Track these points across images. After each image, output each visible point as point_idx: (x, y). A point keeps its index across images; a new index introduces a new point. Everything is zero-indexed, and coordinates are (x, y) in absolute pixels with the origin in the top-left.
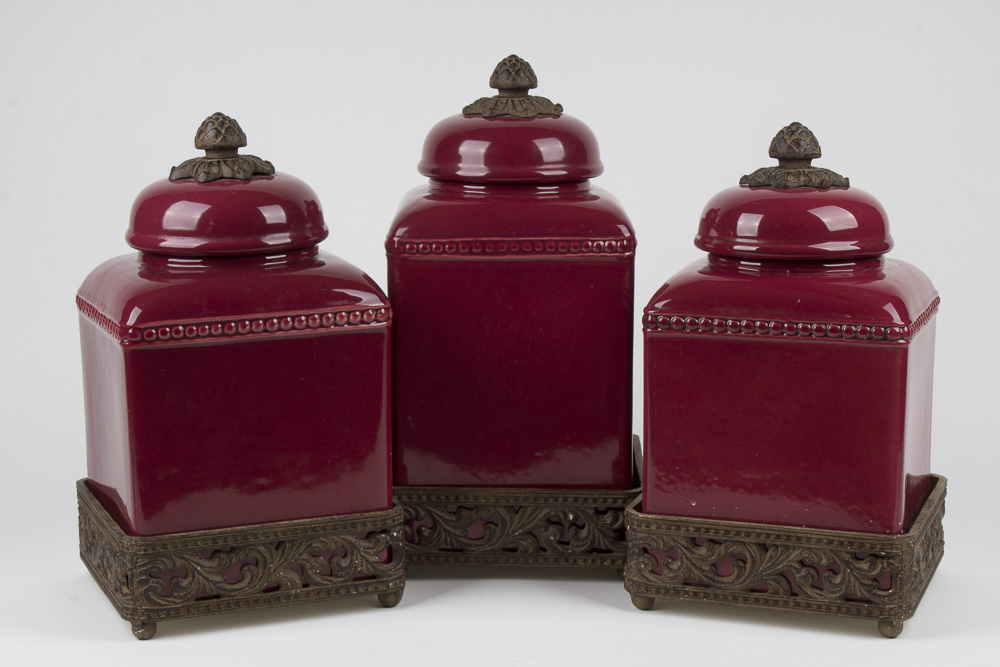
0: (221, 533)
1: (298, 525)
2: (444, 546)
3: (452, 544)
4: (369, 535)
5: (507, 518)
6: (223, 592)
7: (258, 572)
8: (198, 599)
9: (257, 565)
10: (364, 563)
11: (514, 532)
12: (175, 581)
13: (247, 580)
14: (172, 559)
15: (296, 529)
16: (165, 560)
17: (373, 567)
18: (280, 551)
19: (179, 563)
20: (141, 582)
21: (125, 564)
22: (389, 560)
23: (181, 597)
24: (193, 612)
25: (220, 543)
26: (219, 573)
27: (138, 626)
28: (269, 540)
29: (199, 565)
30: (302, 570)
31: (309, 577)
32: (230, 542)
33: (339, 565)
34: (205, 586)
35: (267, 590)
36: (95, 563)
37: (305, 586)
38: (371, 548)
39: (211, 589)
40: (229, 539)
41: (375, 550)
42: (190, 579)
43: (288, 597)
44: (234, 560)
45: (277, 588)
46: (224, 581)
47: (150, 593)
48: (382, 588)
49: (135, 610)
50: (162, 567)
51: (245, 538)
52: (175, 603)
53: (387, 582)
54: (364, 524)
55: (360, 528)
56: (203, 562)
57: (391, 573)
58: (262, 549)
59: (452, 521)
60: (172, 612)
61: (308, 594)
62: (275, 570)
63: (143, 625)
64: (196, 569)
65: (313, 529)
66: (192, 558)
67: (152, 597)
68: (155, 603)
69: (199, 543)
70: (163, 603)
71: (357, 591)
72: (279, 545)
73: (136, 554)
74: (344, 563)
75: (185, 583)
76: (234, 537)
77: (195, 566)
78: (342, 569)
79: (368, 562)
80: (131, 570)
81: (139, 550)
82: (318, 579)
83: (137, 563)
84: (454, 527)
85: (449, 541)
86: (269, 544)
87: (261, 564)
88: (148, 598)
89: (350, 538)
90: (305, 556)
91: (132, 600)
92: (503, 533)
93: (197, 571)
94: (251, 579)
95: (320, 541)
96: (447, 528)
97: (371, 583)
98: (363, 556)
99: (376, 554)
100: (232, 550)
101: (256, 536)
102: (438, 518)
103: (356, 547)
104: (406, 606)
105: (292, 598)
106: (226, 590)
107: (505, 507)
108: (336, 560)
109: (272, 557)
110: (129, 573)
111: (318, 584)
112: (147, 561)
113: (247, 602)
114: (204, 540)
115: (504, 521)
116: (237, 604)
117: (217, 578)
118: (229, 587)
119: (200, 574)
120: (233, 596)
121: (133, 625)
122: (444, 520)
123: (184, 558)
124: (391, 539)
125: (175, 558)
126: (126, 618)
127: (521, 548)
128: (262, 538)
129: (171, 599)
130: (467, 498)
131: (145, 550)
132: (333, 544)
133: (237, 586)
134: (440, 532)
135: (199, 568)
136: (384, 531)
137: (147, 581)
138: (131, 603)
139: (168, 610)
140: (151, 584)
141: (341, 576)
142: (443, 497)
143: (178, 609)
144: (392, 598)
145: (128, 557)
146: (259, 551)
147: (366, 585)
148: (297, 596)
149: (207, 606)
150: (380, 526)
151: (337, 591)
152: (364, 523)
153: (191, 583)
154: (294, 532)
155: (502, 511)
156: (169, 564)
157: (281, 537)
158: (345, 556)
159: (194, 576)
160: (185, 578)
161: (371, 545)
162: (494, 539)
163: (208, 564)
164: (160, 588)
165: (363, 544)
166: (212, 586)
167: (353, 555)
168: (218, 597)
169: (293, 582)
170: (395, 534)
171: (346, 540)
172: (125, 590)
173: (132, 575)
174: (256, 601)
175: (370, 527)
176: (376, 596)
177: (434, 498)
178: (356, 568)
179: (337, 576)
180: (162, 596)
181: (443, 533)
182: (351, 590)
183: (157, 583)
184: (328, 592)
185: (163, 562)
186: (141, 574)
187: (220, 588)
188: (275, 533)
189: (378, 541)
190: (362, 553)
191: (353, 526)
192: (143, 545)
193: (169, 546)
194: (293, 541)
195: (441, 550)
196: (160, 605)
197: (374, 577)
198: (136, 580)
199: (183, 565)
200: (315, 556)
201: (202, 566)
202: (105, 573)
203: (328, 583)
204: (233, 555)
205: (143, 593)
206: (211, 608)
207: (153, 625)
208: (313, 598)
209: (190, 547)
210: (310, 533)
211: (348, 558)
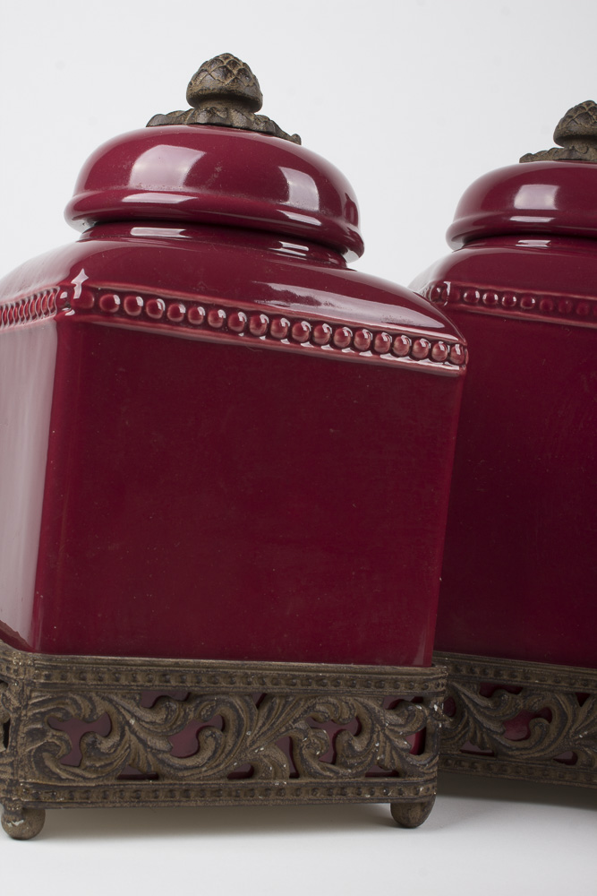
0: (177, 665)
1: (299, 669)
2: (468, 746)
3: (482, 746)
4: (396, 705)
5: (569, 711)
6: (165, 770)
7: (226, 743)
8: (121, 778)
9: (224, 729)
10: (388, 749)
11: (577, 733)
12: (89, 739)
13: (207, 754)
14: (90, 699)
15: (294, 677)
16: (77, 698)
17: (400, 757)
18: (265, 710)
19: (102, 707)
20: (33, 734)
21: (8, 700)
22: (420, 749)
23: (96, 770)
24: (111, 798)
25: (173, 683)
26: (165, 736)
27: (15, 813)
28: (250, 689)
29: (133, 716)
30: (292, 747)
31: (304, 760)
32: (189, 683)
33: (350, 746)
34: (137, 754)
35: (233, 776)
37: (295, 775)
38: (401, 726)
39: (147, 762)
40: (188, 678)
41: (407, 729)
42: (115, 738)
43: (267, 790)
44: (191, 716)
45: (250, 774)
46: (171, 751)
47: (45, 755)
48: (408, 794)
49: (14, 783)
50: (72, 710)
51: (213, 680)
52: (85, 779)
53: (416, 786)
54: (395, 684)
55: (388, 690)
56: (140, 712)
57: (425, 770)
58: (237, 702)
59: (487, 708)
60: (77, 795)
61: (297, 790)
62: (253, 742)
63: (24, 812)
64: (128, 723)
65: (320, 681)
66: (124, 703)
67: (50, 764)
68: (51, 774)
69: (139, 678)
70: (64, 775)
71: (372, 794)
72: (263, 700)
73: (30, 683)
74: (358, 746)
75: (105, 745)
76: (197, 675)
77: (128, 716)
78: (355, 754)
79: (394, 748)
80: (17, 710)
81: (38, 676)
82: (316, 766)
83: (30, 698)
84: (489, 718)
85: (478, 740)
86: (250, 695)
87: (232, 728)
88: (40, 764)
89: (372, 704)
90: (301, 725)
91: (11, 764)
92: (559, 733)
93: (130, 725)
94: (215, 752)
95: (328, 702)
96: (480, 718)
97: (395, 784)
98: (387, 737)
99: (404, 737)
100: (189, 698)
101: (230, 678)
102: (467, 701)
103: (379, 721)
104: (439, 827)
105: (272, 795)
106: (171, 766)
107: (566, 694)
108: (344, 738)
109: (251, 720)
110: (13, 716)
111: (314, 775)
112: (49, 696)
113: (202, 792)
114: (148, 673)
115: (563, 715)
116: (186, 793)
117: (160, 744)
118: (177, 762)
119: (133, 732)
120: (182, 778)
121: (7, 812)
122: (476, 705)
123: (111, 701)
124: (431, 714)
125: (96, 698)
127: (582, 759)
128: (240, 684)
129: (78, 771)
130: (512, 676)
131: (48, 677)
132: (346, 710)
133: (189, 762)
134: (468, 723)
135: (132, 722)
136: (419, 700)
137: (42, 733)
138: (9, 770)
139: (71, 790)
140: (49, 739)
141: (351, 767)
142: (477, 670)
143: (87, 790)
144: (417, 812)
145: (15, 687)
146: (232, 706)
147: (386, 786)
148: (280, 790)
149: (136, 791)
150: (417, 691)
151: (342, 791)
152: (396, 681)
153: (116, 746)
154: (289, 682)
155: (562, 699)
156: (85, 705)
157: (270, 688)
158: (359, 733)
159: (122, 736)
160: (107, 736)
161: (401, 721)
162: (547, 742)
163: (148, 716)
164: (64, 747)
165: (391, 717)
166: (150, 757)
167: (373, 732)
168: (156, 777)
169: (278, 766)
170: (436, 707)
171: (365, 707)
173: (19, 720)
174: (217, 792)
175: (403, 691)
177: (464, 672)
178: (375, 754)
179: (345, 765)
180: (64, 762)
182: (363, 790)
183: (60, 738)
184: (329, 790)
185: (75, 702)
186: (34, 719)
187: (162, 762)
188: (261, 678)
189: (412, 715)
190: (387, 732)
191: (379, 684)
192: (45, 668)
193: (89, 676)
194: (286, 696)
195: (463, 751)
196: (60, 779)
197: (395, 774)
198: (23, 730)
199: (108, 714)
200: (315, 723)
201: (138, 719)
203: (330, 774)
204: (190, 707)
205: (32, 753)
206: (143, 795)
207: (41, 815)
208: (305, 797)
209: (124, 681)
210: (315, 686)
211: (365, 737)
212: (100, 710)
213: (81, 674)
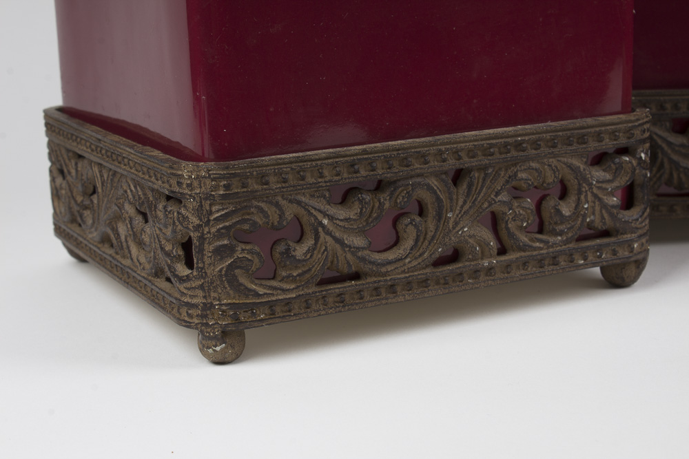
0: (365, 152)
1: (496, 137)
2: (664, 189)
4: (599, 160)
6: (367, 268)
7: (426, 229)
8: (323, 282)
9: (422, 212)
10: (597, 208)
12: (281, 248)
13: (409, 243)
14: (277, 205)
15: (491, 146)
16: (262, 205)
17: (611, 215)
18: (464, 187)
19: (290, 211)
20: (220, 252)
21: (185, 218)
22: (628, 203)
23: (294, 279)
24: (314, 307)
25: (363, 173)
26: (362, 232)
27: (215, 338)
29: (325, 215)
30: (495, 222)
31: (511, 235)
32: (380, 172)
33: (558, 212)
34: (335, 255)
35: (439, 263)
36: (94, 235)
37: (502, 251)
38: (609, 181)
39: (346, 262)
40: (378, 165)
41: (616, 184)
42: (309, 242)
43: (476, 272)
44: (387, 205)
45: (455, 256)
46: (370, 247)
47: (237, 272)
48: (623, 253)
49: (208, 307)
50: (259, 219)
51: (405, 162)
52: (284, 290)
53: (629, 244)
54: (599, 137)
55: (593, 145)
56: (332, 210)
57: (638, 225)
58: (434, 182)
59: (682, 146)
60: (278, 309)
61: (507, 267)
62: (456, 223)
63: (225, 335)
64: (321, 224)
65: (518, 146)
66: (313, 202)
67: (243, 280)
68: (248, 292)
69: (326, 173)
70: (261, 291)
71: (585, 259)
72: (458, 176)
73: (208, 197)
74: (566, 210)
75: (300, 251)
77: (320, 216)
78: (563, 219)
79: (604, 206)
80: (197, 228)
81: (216, 188)
82: (524, 238)
83: (211, 213)
85: (675, 180)
86: (446, 173)
87: (431, 211)
88: (233, 282)
89: (576, 162)
90: (504, 197)
91: (202, 287)
93: (323, 226)
94: (417, 241)
95: (530, 168)
96: (675, 157)
97: (608, 245)
98: (595, 196)
99: (612, 194)
100: (380, 186)
101: (423, 158)
102: (659, 141)
103: (585, 180)
104: (655, 282)
105: (482, 277)
106: (373, 263)
108: (550, 203)
109: (451, 199)
110: (194, 235)
111: (523, 248)
112: (231, 208)
113: (408, 285)
114: (335, 166)
116: (392, 288)
117: (358, 241)
118: (377, 257)
119: (329, 233)
120: (385, 274)
121: (204, 337)
122: (669, 144)
123: (299, 203)
124: (639, 164)
125: (283, 202)
126: (188, 325)
128: (434, 163)
129: (274, 283)
131: (227, 187)
132: (549, 173)
133: (391, 255)
134: (662, 165)
135: (325, 222)
136: (624, 151)
137: (230, 249)
138: (200, 293)
139: (271, 305)
140: (239, 254)
141: (561, 233)
142: (668, 106)
143: (288, 302)
144: (632, 269)
145: (192, 204)
146: (430, 188)
147: (599, 248)
148: (490, 270)
149: (339, 295)
150: (623, 141)
151: (554, 261)
152: (599, 133)
153: (311, 250)
154: (487, 152)
156: (272, 211)
157: (467, 162)
158: (564, 195)
159: (317, 238)
160: (299, 241)
161: (608, 176)
163: (341, 213)
164: (256, 260)
165: (598, 174)
166: (349, 256)
167: (580, 192)
168: (356, 276)
169: (484, 244)
170: (643, 155)
171: (570, 166)
172: (183, 270)
173: (202, 238)
174: (424, 283)
175: (608, 145)
176: (597, 270)
178: (585, 216)
179: (555, 233)
180: (258, 277)
181: (667, 165)
182: (576, 256)
183: (250, 252)
184: (540, 262)
185: (261, 210)
186: (219, 235)
187: (363, 259)
188: (457, 153)
189: (620, 167)
190: (595, 190)
191: (582, 140)
192: (223, 177)
193: (272, 179)
194: (485, 168)
196: (257, 295)
197: (606, 234)
198: (209, 248)
199: (297, 218)
200: (517, 193)
201: (331, 218)
202: (122, 249)
203: (540, 245)
204: (384, 197)
205: (223, 273)
206: (347, 297)
207: (241, 335)
208: (516, 273)
209: (310, 180)
210: (514, 153)
211: (572, 199)
212: (289, 215)
213: (262, 179)
